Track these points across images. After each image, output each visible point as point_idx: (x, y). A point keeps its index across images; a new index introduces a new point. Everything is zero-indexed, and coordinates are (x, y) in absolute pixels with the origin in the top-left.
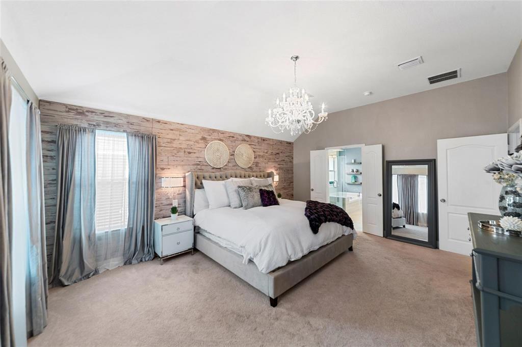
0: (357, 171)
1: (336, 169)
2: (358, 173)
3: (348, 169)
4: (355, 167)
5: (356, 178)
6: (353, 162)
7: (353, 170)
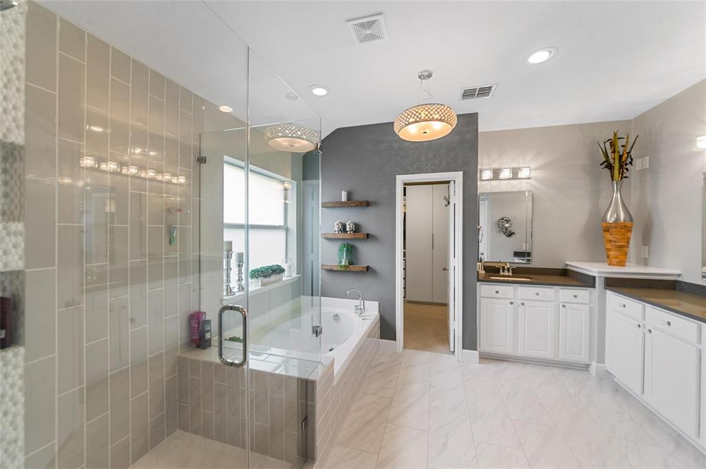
0: (357, 228)
1: (293, 224)
2: (358, 235)
3: (327, 222)
4: (350, 217)
5: (351, 251)
6: (344, 198)
7: (344, 226)
